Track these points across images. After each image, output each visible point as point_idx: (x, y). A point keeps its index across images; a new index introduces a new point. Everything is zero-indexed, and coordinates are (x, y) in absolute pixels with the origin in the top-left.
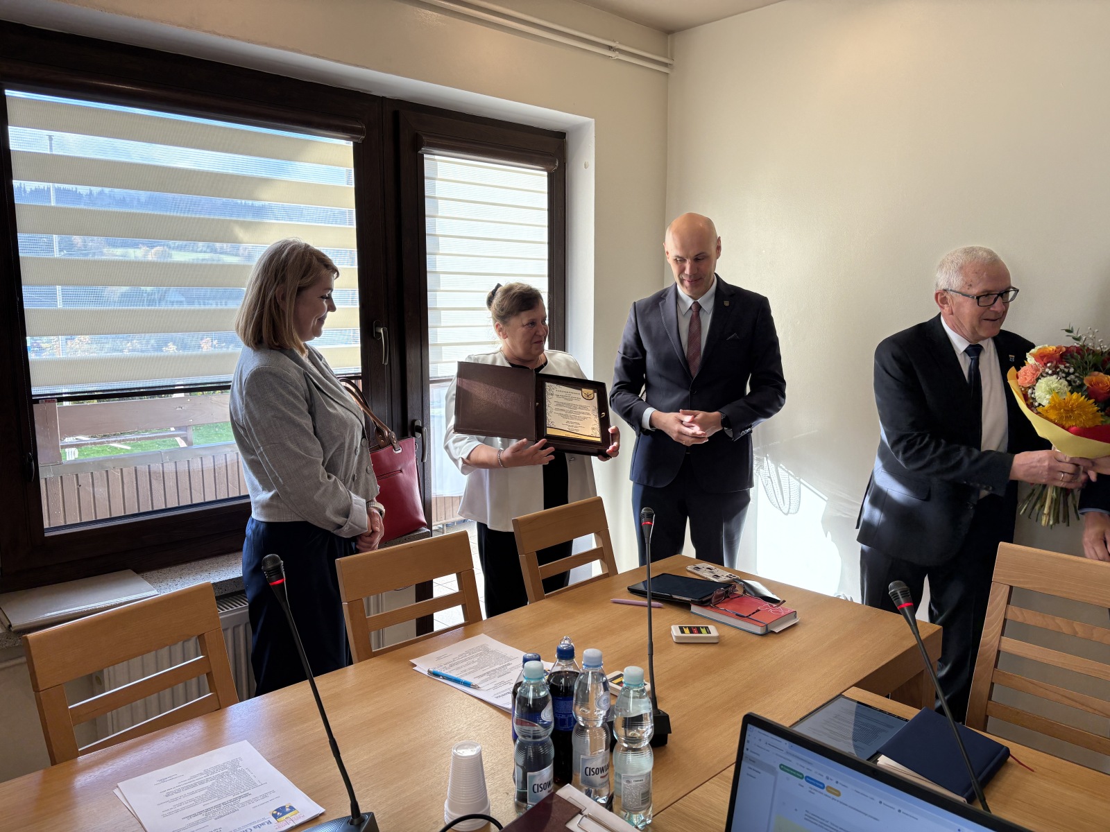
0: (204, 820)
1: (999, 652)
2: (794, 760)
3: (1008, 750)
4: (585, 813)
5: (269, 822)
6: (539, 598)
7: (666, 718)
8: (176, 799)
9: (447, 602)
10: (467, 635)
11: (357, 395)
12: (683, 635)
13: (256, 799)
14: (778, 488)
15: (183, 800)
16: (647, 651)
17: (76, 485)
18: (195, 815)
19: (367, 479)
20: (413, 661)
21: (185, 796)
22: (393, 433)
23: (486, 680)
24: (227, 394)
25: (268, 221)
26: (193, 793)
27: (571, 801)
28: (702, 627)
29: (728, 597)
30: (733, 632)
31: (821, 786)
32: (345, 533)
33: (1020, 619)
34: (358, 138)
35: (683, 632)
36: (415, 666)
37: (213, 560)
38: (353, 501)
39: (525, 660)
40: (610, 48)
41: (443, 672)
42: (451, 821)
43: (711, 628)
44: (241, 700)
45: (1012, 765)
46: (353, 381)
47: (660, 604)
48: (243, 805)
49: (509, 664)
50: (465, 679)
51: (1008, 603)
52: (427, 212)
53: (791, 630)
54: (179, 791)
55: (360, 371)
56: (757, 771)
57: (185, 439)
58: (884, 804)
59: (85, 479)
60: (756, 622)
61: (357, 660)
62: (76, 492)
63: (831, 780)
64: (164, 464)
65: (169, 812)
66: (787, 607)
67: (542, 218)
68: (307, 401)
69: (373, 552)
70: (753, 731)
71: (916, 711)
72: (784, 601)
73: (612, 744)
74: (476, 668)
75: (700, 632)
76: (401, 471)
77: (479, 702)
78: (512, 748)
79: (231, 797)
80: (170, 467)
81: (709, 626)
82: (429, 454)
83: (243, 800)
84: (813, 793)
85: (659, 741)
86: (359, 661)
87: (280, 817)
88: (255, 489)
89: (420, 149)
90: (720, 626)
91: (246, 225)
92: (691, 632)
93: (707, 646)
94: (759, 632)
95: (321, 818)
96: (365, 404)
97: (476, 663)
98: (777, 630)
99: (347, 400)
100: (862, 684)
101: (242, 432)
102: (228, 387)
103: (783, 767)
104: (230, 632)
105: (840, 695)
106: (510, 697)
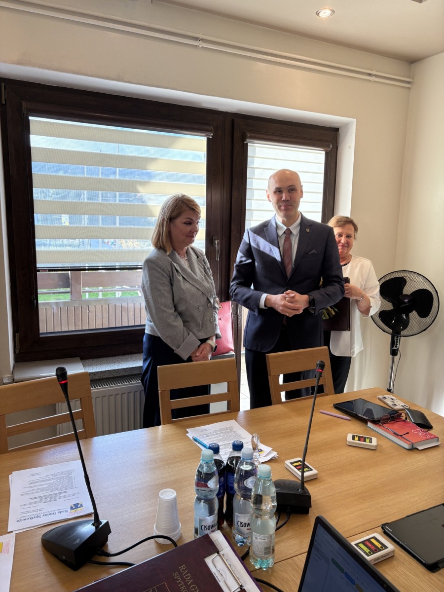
0: (38, 502)
4: (220, 553)
5: (67, 511)
8: (33, 487)
9: (220, 398)
12: (353, 441)
13: (68, 496)
15: (36, 488)
17: (88, 310)
18: (36, 498)
20: (188, 430)
26: (43, 485)
27: (215, 543)
28: (368, 438)
29: (393, 420)
30: (390, 444)
31: (353, 583)
34: (210, 135)
35: (353, 439)
36: (188, 433)
40: (370, 75)
41: (201, 439)
43: (374, 440)
47: (349, 418)
52: (248, 176)
53: (431, 449)
54: (37, 482)
56: (319, 558)
59: (92, 308)
60: (406, 440)
62: (88, 314)
64: (129, 304)
65: (25, 493)
66: (433, 433)
67: (321, 178)
68: (170, 277)
70: (320, 530)
72: (432, 428)
75: (365, 441)
79: (58, 492)
81: (372, 438)
83: (62, 495)
86: (164, 424)
87: (73, 509)
89: (245, 140)
90: (381, 438)
92: (359, 440)
93: (367, 451)
94: (407, 448)
97: (221, 438)
98: (420, 448)
103: (334, 561)
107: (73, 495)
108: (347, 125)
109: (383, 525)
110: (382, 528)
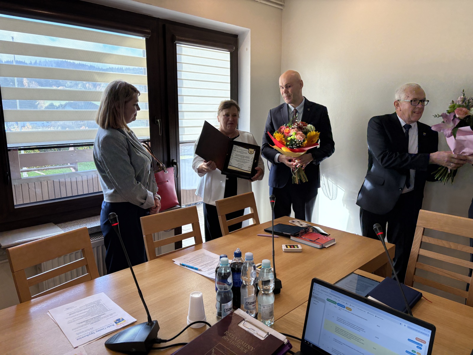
0: (85, 325)
1: (418, 255)
2: (333, 297)
3: (421, 294)
4: (246, 320)
5: (113, 325)
6: (226, 234)
7: (280, 281)
8: (74, 316)
9: (188, 235)
10: (196, 249)
11: (148, 148)
12: (287, 248)
13: (107, 316)
14: (328, 189)
16: (272, 255)
17: (27, 187)
18: (82, 323)
19: (153, 185)
20: (174, 260)
21: (77, 315)
22: (164, 165)
23: (204, 267)
24: (92, 147)
27: (240, 315)
28: (295, 245)
29: (306, 233)
30: (308, 248)
31: (344, 307)
32: (145, 207)
33: (428, 242)
34: (148, 36)
36: (175, 262)
37: (88, 219)
38: (148, 193)
39: (221, 257)
41: (186, 264)
42: (190, 324)
44: (101, 276)
45: (423, 300)
46: (147, 142)
47: (278, 236)
48: (102, 318)
49: (214, 261)
50: (195, 267)
51: (423, 235)
52: (178, 69)
53: (332, 246)
54: (75, 313)
55: (150, 138)
56: (317, 302)
57: (75, 168)
58: (370, 314)
59: (32, 185)
60: (317, 243)
61: (150, 260)
62: (28, 191)
63: (348, 304)
64: (66, 179)
65: (70, 321)
66: (331, 237)
67: (228, 72)
68: (127, 150)
69: (156, 214)
70: (316, 285)
71: (384, 279)
72: (330, 235)
73: (257, 292)
74: (200, 263)
75: (294, 247)
76: (168, 181)
77: (202, 276)
78: (215, 294)
79: (97, 315)
80: (68, 180)
81: (298, 245)
82: (180, 174)
83: (102, 316)
84: (340, 310)
85: (277, 291)
86: (151, 260)
87: (118, 323)
88: (105, 188)
89: (175, 42)
90: (303, 245)
92: (291, 247)
93: (297, 253)
94: (319, 247)
95: (135, 323)
96: (152, 153)
97: (200, 261)
98: (326, 247)
99: (144, 150)
100: (362, 268)
101: (99, 163)
102: (92, 145)
103: (328, 300)
104: (95, 249)
105: (352, 273)
106: (214, 274)
107: (111, 315)
108: (244, 33)
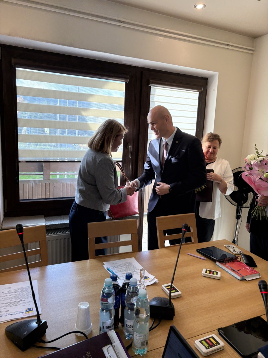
0: (6, 306)
2: (183, 354)
4: (112, 344)
5: (23, 313)
11: (120, 167)
12: (206, 273)
13: (25, 303)
15: (7, 297)
17: (53, 185)
25: (92, 108)
26: (11, 295)
27: (111, 338)
28: (215, 272)
29: (232, 261)
34: (127, 81)
35: (206, 272)
36: (104, 265)
40: (228, 45)
41: (111, 269)
43: (219, 273)
47: (205, 259)
48: (21, 304)
49: (135, 271)
55: (122, 160)
56: (171, 352)
59: (56, 185)
60: (239, 274)
66: (257, 270)
67: (196, 109)
70: (173, 334)
79: (19, 300)
83: (22, 302)
89: (149, 85)
90: (223, 272)
91: (85, 110)
92: (210, 273)
93: (214, 280)
94: (239, 279)
98: (248, 279)
103: (179, 355)
108: (212, 76)
109: (219, 329)
110: (218, 331)
